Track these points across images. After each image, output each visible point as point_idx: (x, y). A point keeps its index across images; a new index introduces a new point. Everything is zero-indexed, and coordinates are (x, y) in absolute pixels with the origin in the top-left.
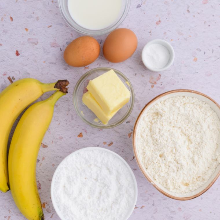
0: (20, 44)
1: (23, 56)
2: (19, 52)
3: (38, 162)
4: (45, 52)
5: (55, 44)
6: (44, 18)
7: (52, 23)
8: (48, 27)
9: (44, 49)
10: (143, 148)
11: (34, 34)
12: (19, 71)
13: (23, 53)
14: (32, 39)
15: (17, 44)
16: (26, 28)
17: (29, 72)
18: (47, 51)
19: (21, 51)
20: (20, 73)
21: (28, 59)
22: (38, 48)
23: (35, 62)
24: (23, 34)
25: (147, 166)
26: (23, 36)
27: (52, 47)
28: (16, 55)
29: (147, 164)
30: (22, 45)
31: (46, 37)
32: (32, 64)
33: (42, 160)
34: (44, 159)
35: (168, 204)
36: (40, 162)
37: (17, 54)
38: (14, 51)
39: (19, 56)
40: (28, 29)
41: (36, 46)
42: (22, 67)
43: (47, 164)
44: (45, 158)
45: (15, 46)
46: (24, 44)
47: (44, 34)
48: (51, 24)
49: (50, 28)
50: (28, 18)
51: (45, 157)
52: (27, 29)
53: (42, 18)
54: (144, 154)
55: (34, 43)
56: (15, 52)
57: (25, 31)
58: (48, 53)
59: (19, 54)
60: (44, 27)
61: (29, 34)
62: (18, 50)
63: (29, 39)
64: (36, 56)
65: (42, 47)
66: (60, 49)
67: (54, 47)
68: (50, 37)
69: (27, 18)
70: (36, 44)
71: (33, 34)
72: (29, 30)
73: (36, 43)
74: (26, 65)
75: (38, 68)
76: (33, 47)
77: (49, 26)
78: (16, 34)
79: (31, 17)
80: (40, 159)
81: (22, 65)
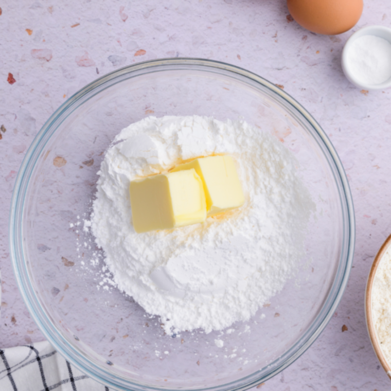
0: (16, 60)
1: (23, 85)
2: (14, 77)
3: (57, 293)
4: (66, 77)
5: (86, 60)
6: (63, 9)
7: (79, 19)
8: (72, 27)
9: (64, 71)
10: (383, 300)
11: (44, 41)
12: (13, 114)
13: (22, 77)
14: (40, 50)
15: (11, 61)
16: (28, 28)
17: (34, 116)
18: (69, 74)
19: (18, 74)
20: (16, 117)
21: (33, 90)
22: (51, 69)
23: (47, 95)
24: (21, 40)
25: (383, 337)
26: (22, 45)
27: (80, 66)
28: (7, 82)
29: (385, 334)
30: (19, 62)
31: (68, 46)
32: (39, 100)
33: (65, 290)
34: (67, 287)
35: (310, 379)
36: (60, 293)
37: (11, 80)
38: (3, 74)
39: (15, 84)
40: (32, 31)
41: (48, 64)
42: (20, 107)
43: (73, 297)
44: (70, 286)
45: (5, 64)
46: (24, 60)
47: (64, 41)
48: (78, 21)
49: (75, 28)
50: (32, 8)
51: (70, 283)
52: (29, 31)
53: (59, 8)
54: (383, 314)
55: (44, 58)
56: (7, 77)
57: (26, 34)
58: (71, 78)
59: (14, 79)
60: (64, 27)
61: (34, 39)
62: (12, 73)
63: (34, 50)
64: (48, 85)
65: (60, 66)
66: (95, 71)
67: (83, 66)
68: (75, 46)
69: (30, 8)
70: (48, 61)
71: (42, 40)
72: (34, 33)
73: (48, 58)
74: (28, 103)
75: (52, 107)
76: (42, 66)
77: (74, 23)
78: (8, 41)
79: (39, 7)
80: (61, 288)
81: (20, 102)
